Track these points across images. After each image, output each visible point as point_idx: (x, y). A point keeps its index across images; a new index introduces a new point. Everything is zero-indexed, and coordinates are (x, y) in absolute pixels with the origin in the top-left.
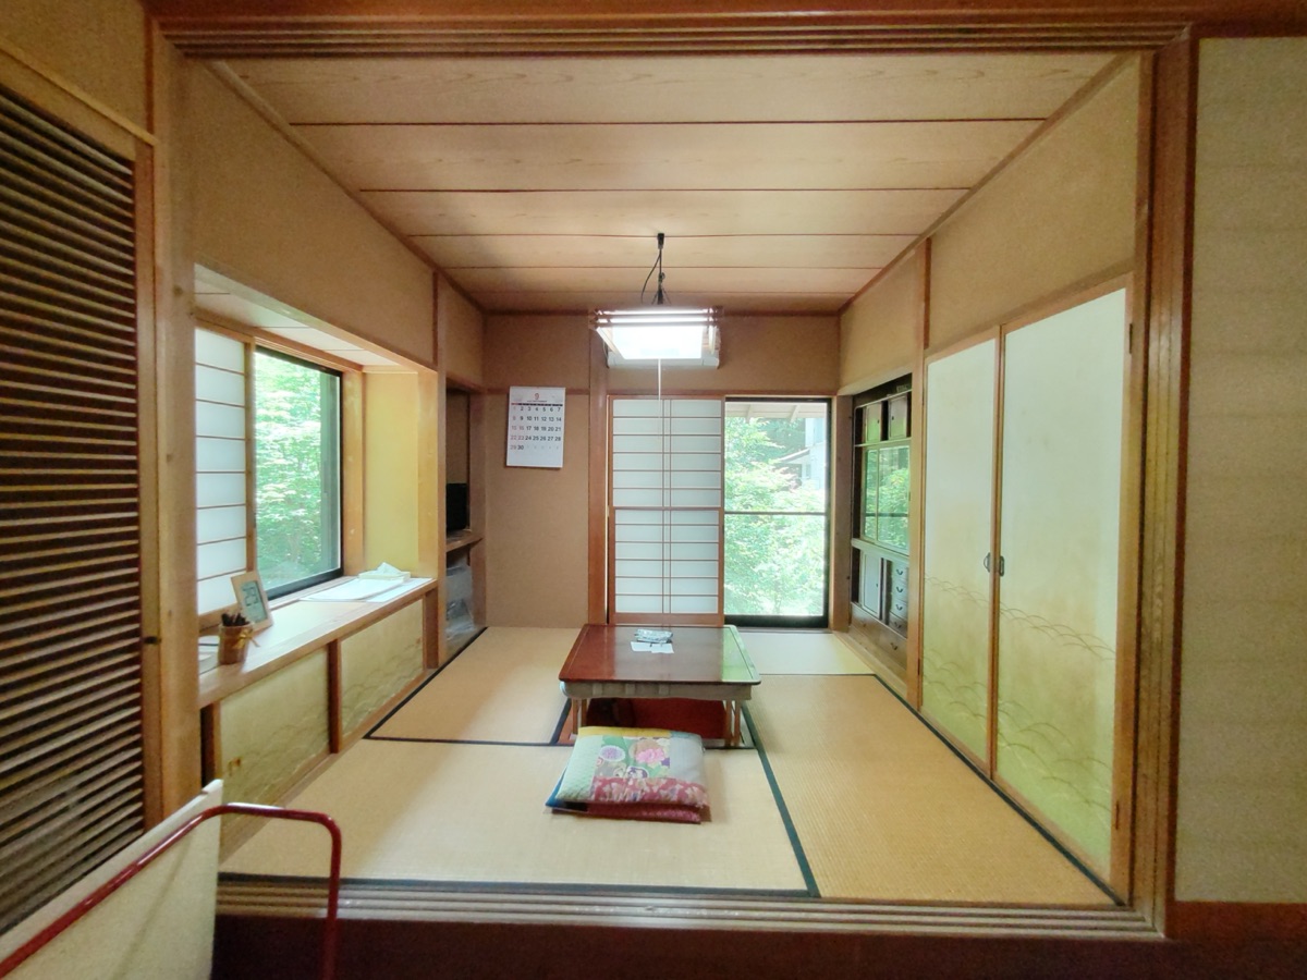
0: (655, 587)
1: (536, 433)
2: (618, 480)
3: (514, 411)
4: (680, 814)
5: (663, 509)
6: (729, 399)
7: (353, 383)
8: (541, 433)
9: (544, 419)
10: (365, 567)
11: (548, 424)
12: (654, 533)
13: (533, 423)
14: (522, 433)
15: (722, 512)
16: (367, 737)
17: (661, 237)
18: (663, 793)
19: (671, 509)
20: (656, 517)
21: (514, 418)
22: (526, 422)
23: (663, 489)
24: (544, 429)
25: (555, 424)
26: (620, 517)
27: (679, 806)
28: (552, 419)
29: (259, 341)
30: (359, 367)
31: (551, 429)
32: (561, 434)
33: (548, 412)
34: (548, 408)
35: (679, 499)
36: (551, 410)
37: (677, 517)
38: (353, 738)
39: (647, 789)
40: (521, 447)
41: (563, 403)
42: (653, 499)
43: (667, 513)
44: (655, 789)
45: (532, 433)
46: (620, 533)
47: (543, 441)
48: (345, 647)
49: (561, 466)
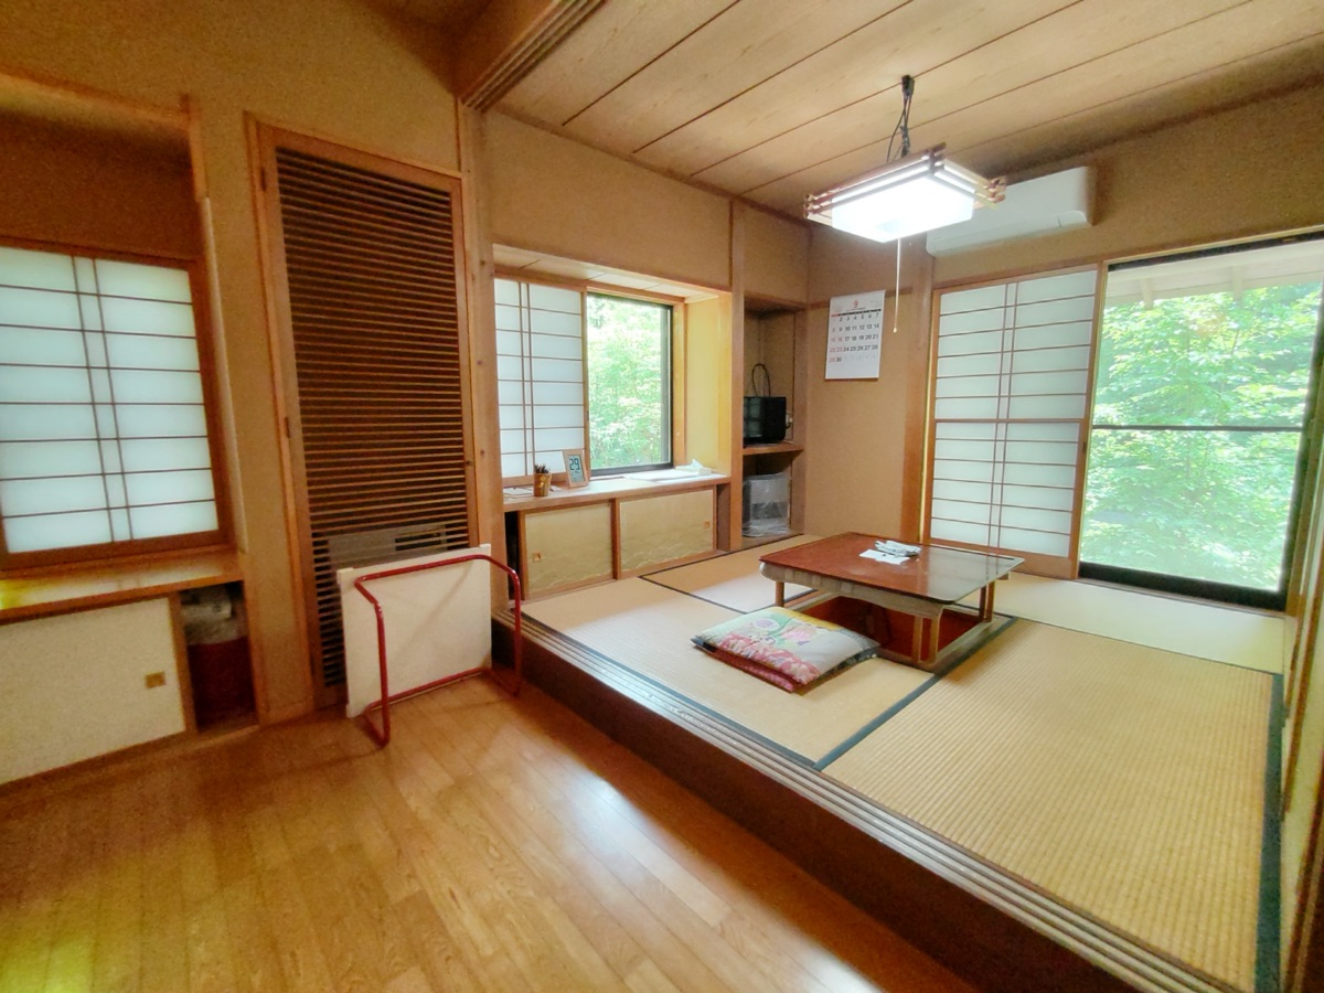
0: (981, 514)
1: (855, 343)
2: (943, 388)
3: (834, 323)
4: (778, 679)
5: (997, 421)
6: (1112, 267)
7: (679, 314)
8: (859, 342)
9: (862, 327)
10: (686, 463)
11: (866, 332)
12: (986, 451)
13: (852, 333)
14: (840, 344)
15: (1085, 425)
16: (641, 577)
17: (907, 82)
18: (771, 658)
19: (1008, 421)
20: (988, 431)
21: (834, 330)
22: (844, 333)
23: (1000, 397)
24: (862, 337)
25: (873, 331)
26: (941, 430)
27: (779, 672)
28: (870, 326)
29: (590, 289)
30: (682, 299)
31: (869, 337)
32: (878, 342)
33: (866, 320)
34: (866, 315)
35: (1021, 409)
36: (870, 316)
37: (1016, 431)
38: (630, 575)
39: (761, 652)
40: (839, 359)
41: (882, 308)
42: (987, 409)
43: (1002, 427)
44: (767, 654)
45: (851, 343)
46: (941, 449)
47: (861, 351)
48: (622, 506)
49: (877, 376)
